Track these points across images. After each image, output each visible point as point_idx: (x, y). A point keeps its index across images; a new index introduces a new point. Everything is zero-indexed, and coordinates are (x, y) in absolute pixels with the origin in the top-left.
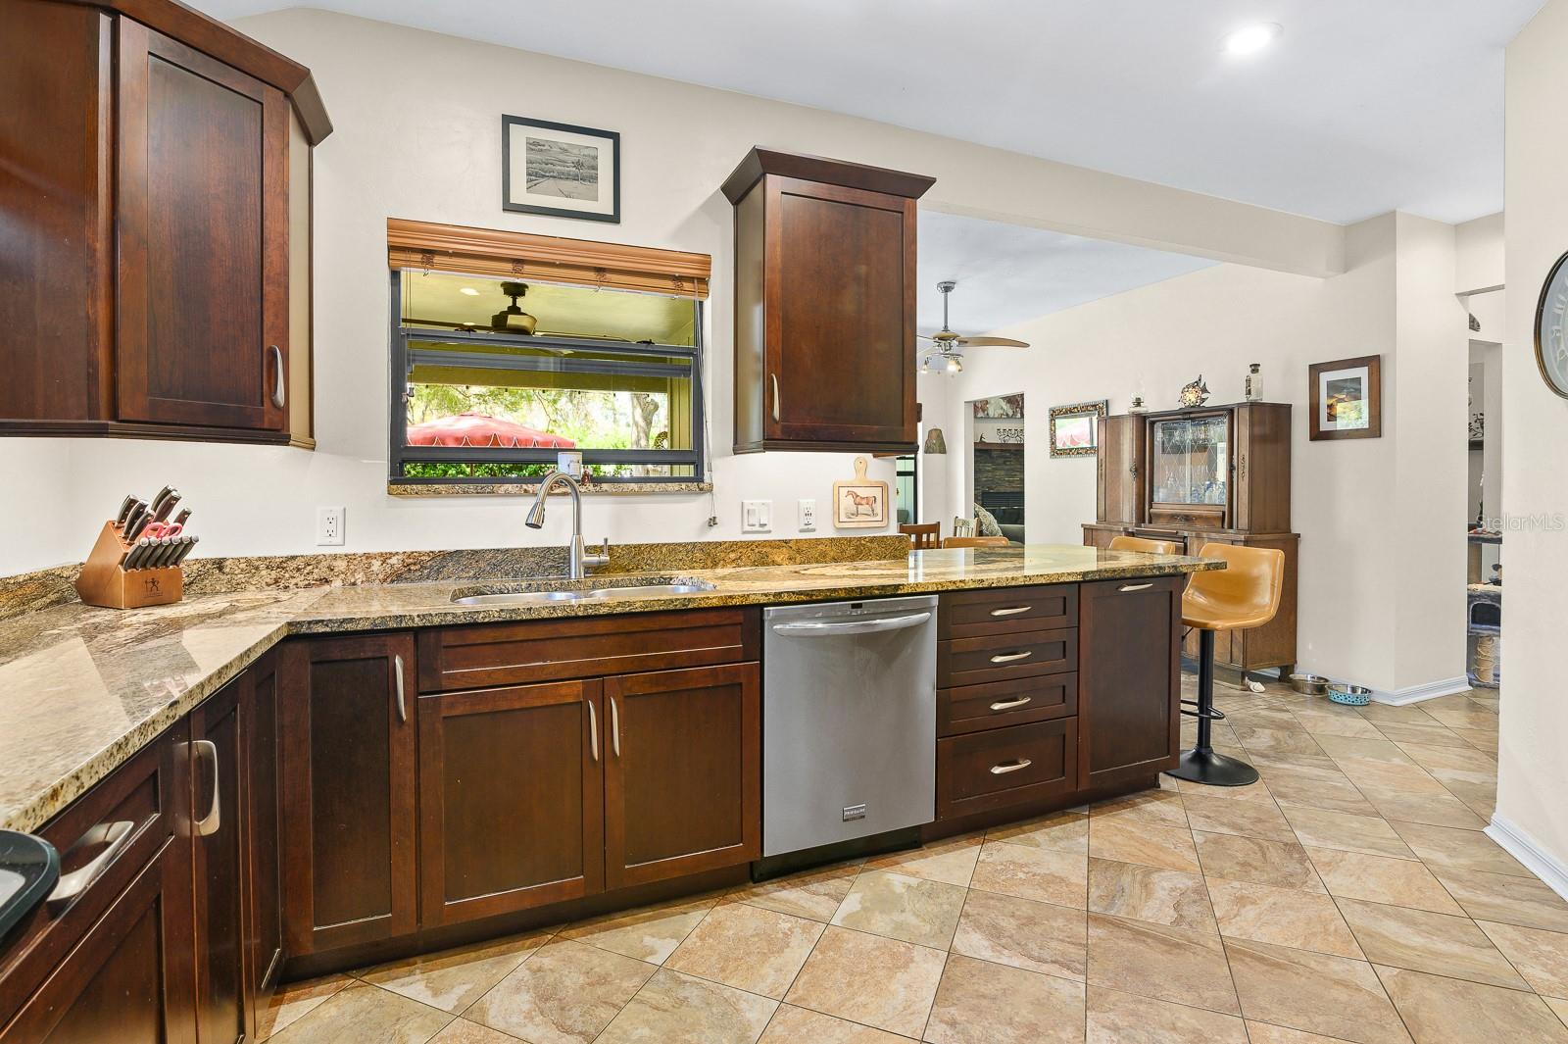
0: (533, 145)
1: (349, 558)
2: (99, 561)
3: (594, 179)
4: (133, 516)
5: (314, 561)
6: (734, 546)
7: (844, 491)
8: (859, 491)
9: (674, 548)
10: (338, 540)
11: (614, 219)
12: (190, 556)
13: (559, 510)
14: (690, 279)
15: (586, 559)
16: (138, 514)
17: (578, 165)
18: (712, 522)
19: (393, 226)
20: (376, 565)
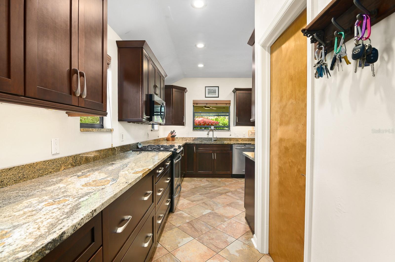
0: (209, 89)
1: (189, 138)
2: (168, 137)
3: (216, 92)
4: (172, 133)
5: (185, 138)
6: (233, 138)
7: (250, 132)
8: (252, 132)
9: (225, 138)
10: (188, 136)
11: (218, 97)
12: (175, 137)
13: (211, 133)
14: (228, 104)
15: (214, 139)
16: (172, 132)
17: (214, 91)
18: (230, 135)
19: (194, 101)
20: (191, 139)
